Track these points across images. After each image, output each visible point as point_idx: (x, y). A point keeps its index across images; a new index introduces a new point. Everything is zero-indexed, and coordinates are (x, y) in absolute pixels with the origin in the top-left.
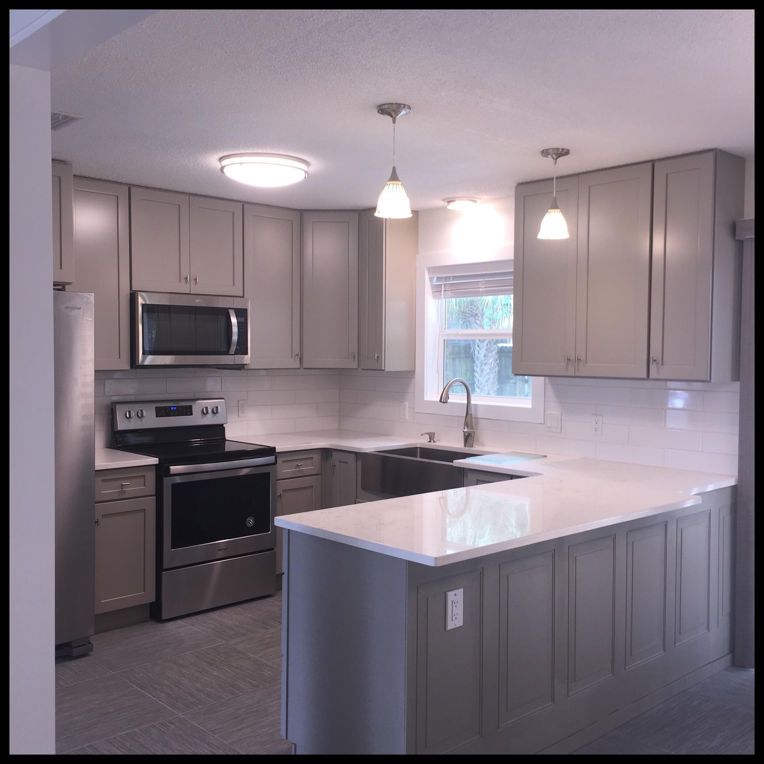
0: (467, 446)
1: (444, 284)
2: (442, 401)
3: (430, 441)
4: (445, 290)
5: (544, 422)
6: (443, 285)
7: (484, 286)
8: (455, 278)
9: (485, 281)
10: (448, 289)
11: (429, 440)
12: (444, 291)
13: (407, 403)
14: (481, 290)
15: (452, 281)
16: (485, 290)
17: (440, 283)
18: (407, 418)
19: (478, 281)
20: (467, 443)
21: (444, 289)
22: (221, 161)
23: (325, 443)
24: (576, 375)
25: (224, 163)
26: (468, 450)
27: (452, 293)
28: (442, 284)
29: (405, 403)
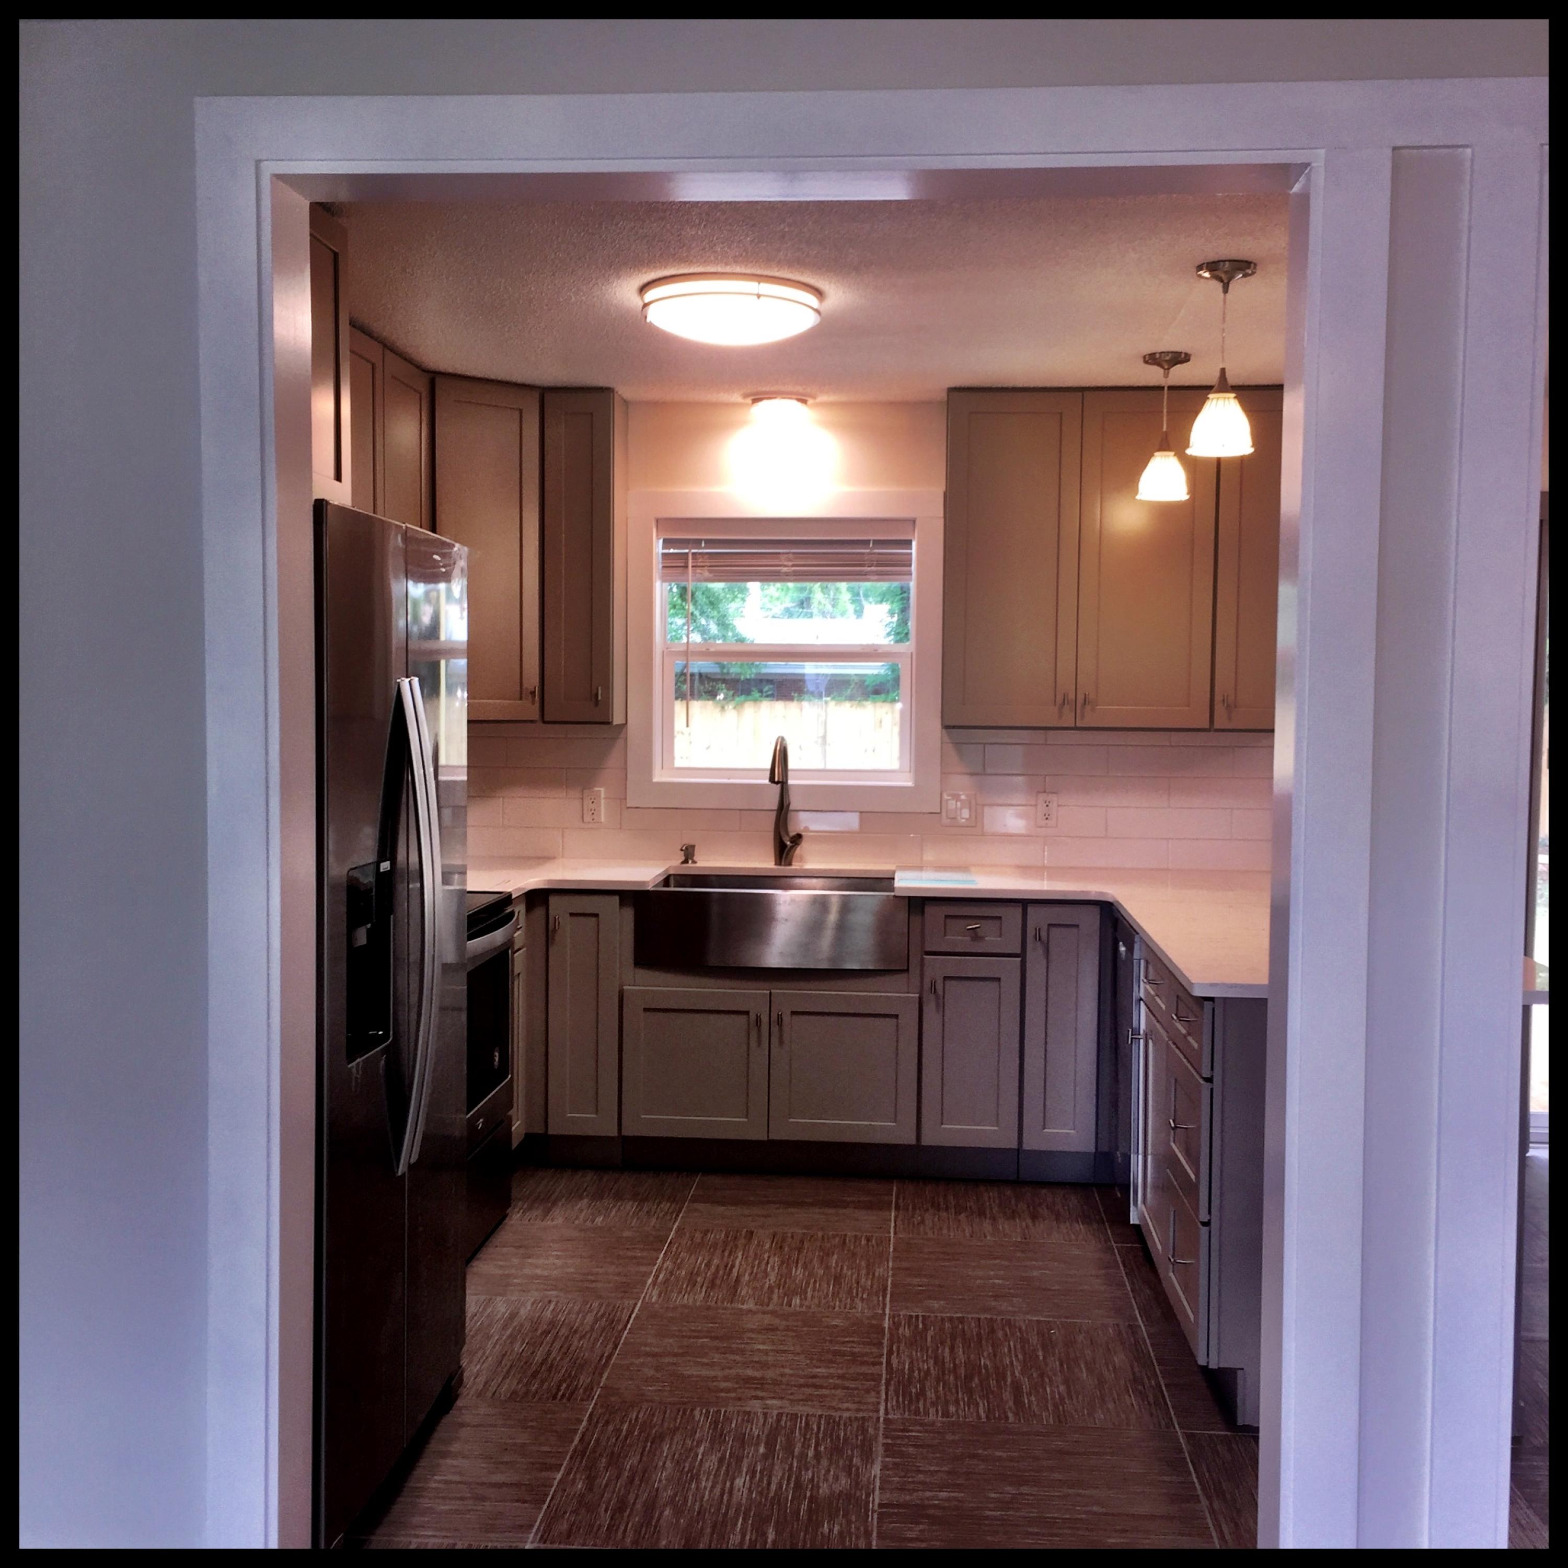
0: (783, 863)
1: (694, 554)
2: (776, 779)
3: (686, 861)
4: (695, 564)
5: (941, 809)
6: (690, 556)
7: (791, 563)
8: (710, 543)
9: (794, 553)
10: (702, 564)
11: (683, 859)
12: (692, 567)
13: (602, 790)
14: (785, 569)
15: (705, 548)
16: (794, 571)
17: (687, 551)
18: (603, 820)
19: (779, 553)
20: (784, 855)
21: (693, 562)
22: (643, 292)
23: (536, 879)
24: (1078, 725)
25: (650, 295)
26: (783, 870)
27: (710, 572)
28: (687, 554)
29: (596, 789)
